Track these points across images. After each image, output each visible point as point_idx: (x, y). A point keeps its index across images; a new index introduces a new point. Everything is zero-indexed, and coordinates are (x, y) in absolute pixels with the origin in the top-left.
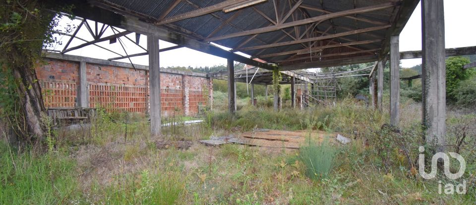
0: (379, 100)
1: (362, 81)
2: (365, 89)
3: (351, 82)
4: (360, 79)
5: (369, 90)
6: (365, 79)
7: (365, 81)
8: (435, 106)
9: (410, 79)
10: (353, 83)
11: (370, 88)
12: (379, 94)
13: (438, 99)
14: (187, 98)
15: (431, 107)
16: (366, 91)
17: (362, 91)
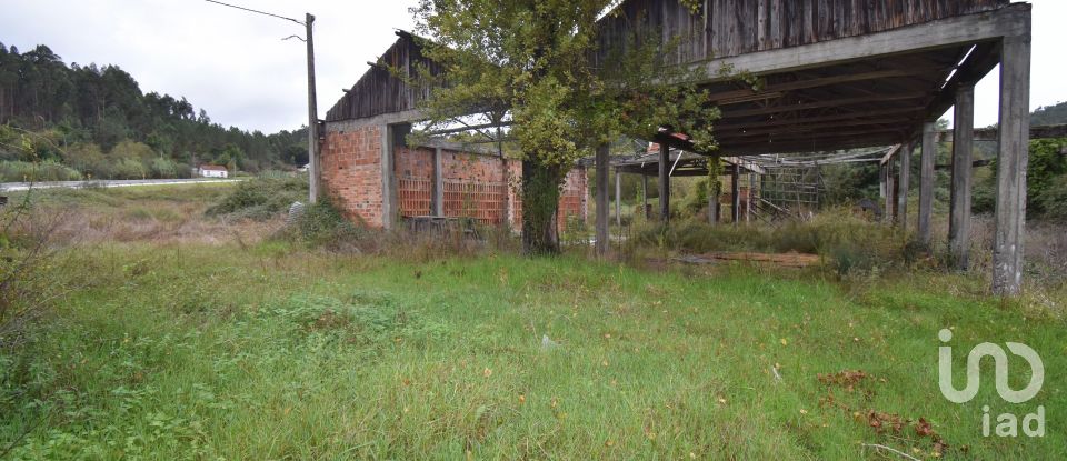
0: (901, 209)
1: (866, 171)
2: (871, 187)
3: (844, 173)
4: (862, 169)
5: (879, 189)
6: (872, 169)
7: (872, 171)
8: (960, 218)
10: (849, 175)
11: (882, 186)
12: (901, 200)
13: (964, 211)
15: (957, 219)
16: (873, 190)
17: (865, 191)
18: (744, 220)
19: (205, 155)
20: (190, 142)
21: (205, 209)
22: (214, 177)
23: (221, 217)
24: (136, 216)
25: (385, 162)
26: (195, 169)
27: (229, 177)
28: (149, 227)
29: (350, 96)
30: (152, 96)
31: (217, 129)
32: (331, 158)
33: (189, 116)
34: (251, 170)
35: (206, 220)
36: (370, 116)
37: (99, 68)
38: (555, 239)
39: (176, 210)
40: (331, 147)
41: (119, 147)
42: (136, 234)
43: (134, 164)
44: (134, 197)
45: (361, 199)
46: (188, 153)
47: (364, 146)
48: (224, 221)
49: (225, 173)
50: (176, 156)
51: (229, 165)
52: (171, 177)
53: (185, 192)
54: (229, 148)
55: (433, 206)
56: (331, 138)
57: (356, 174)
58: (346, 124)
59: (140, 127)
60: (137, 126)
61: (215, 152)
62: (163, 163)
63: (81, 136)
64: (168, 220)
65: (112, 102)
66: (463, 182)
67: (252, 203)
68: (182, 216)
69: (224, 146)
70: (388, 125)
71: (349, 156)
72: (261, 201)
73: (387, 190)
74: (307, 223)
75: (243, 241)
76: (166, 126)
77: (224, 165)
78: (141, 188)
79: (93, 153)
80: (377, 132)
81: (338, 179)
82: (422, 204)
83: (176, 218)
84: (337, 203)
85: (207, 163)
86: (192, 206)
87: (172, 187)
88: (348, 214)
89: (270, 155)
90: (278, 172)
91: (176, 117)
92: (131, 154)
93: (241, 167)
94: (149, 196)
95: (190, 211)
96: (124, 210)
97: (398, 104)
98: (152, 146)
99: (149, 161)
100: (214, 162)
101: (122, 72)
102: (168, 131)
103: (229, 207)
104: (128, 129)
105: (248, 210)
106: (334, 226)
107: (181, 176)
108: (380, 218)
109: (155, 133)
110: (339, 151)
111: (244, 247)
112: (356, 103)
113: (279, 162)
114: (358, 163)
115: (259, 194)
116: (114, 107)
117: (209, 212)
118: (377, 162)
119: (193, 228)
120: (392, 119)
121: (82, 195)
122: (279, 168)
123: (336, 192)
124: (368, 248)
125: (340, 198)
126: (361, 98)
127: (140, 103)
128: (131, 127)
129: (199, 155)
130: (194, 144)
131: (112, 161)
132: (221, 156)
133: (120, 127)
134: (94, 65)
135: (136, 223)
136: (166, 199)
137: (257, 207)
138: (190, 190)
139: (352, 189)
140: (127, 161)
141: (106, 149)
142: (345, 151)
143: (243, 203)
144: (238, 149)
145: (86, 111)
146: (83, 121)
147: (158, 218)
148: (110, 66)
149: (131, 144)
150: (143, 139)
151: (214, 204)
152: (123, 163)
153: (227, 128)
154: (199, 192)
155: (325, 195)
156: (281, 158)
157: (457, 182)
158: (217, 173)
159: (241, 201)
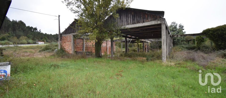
9: (189, 41)
14: (108, 49)
18: (146, 51)
19: (39, 39)
20: (36, 36)
21: (39, 51)
22: (41, 44)
23: (42, 52)
24: (25, 52)
25: (72, 42)
26: (37, 42)
27: (45, 44)
28: (28, 54)
29: (66, 30)
30: (29, 27)
31: (42, 34)
32: (63, 41)
33: (36, 31)
34: (49, 42)
35: (39, 53)
36: (70, 33)
37: (17, 21)
38: (101, 55)
39: (33, 51)
40: (63, 39)
41: (21, 38)
42: (26, 55)
44: (24, 48)
45: (68, 48)
46: (36, 39)
47: (69, 39)
48: (43, 53)
49: (44, 43)
50: (33, 39)
51: (44, 41)
52: (32, 44)
53: (35, 47)
54: (45, 37)
55: (83, 49)
56: (63, 37)
57: (67, 44)
58: (65, 35)
59: (26, 33)
60: (25, 33)
61: (42, 38)
62: (30, 41)
63: (13, 35)
64: (32, 53)
65: (20, 28)
66: (89, 45)
67: (49, 49)
68: (34, 52)
69: (44, 37)
70: (73, 35)
71: (66, 41)
72: (50, 49)
73: (73, 47)
74: (58, 53)
75: (46, 56)
76: (31, 33)
77: (43, 41)
78: (26, 46)
79: (15, 39)
80: (71, 36)
81: (64, 45)
82: (81, 49)
83: (33, 52)
84: (64, 49)
85: (40, 41)
86: (36, 50)
87: (32, 46)
88: (66, 51)
89: (53, 39)
90: (55, 43)
91: (33, 31)
92: (24, 39)
93: (47, 42)
94: (27, 48)
95: (36, 51)
96: (22, 51)
97: (75, 31)
98: (28, 37)
99: (27, 40)
100: (41, 40)
101: (22, 22)
102: (32, 34)
103: (44, 50)
104: (23, 34)
105: (48, 51)
106: (63, 53)
107: (34, 44)
108: (71, 52)
109: (29, 34)
110: (64, 40)
111: (46, 57)
112: (67, 31)
113: (55, 40)
114: (68, 42)
115: (50, 47)
116: (20, 29)
117: (40, 51)
118: (71, 42)
119: (37, 54)
120: (74, 34)
121: (14, 48)
122: (55, 42)
123: (64, 47)
124: (68, 57)
125: (64, 48)
126: (68, 30)
127: (26, 28)
128: (24, 33)
129: (38, 39)
130: (37, 37)
131: (20, 41)
132: (43, 39)
133: (21, 33)
134: (16, 20)
135: (25, 53)
136: (31, 48)
137: (50, 50)
138: (36, 47)
139: (66, 47)
140: (23, 41)
141: (18, 38)
142: (65, 40)
143: (47, 49)
144: (47, 38)
145: (14, 30)
146: (13, 32)
147: (29, 52)
148: (20, 21)
149: (24, 37)
150: (26, 36)
151: (41, 49)
152: (22, 41)
153: (44, 33)
154: (38, 47)
155: (61, 48)
156: (56, 40)
157: (88, 45)
158: (42, 43)
159: (46, 49)
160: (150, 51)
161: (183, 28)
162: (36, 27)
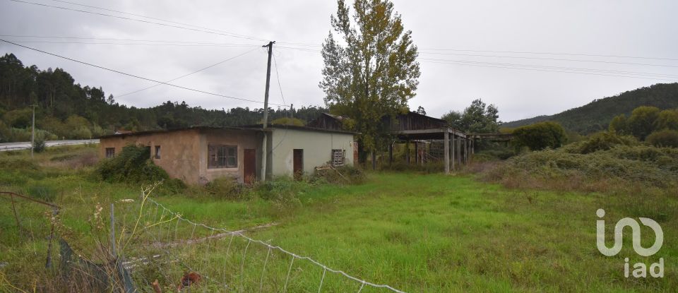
18: (421, 162)
41: (70, 120)
43: (87, 130)
46: (107, 122)
50: (101, 124)
62: (97, 129)
69: (128, 118)
79: (57, 123)
85: (119, 129)
98: (88, 119)
99: (90, 127)
100: (123, 128)
129: (114, 124)
130: (109, 117)
132: (127, 125)
133: (68, 107)
134: (49, 69)
141: (63, 121)
144: (137, 120)
146: (42, 103)
148: (58, 69)
149: (76, 117)
150: (82, 115)
160: (429, 161)
161: (497, 114)
162: (101, 88)
